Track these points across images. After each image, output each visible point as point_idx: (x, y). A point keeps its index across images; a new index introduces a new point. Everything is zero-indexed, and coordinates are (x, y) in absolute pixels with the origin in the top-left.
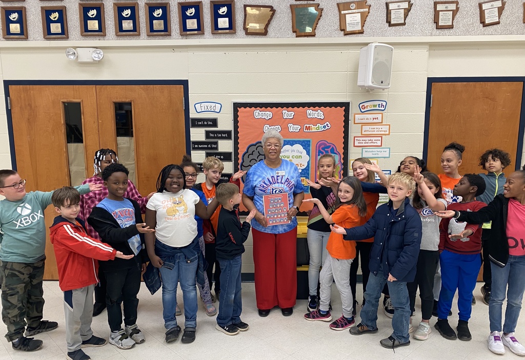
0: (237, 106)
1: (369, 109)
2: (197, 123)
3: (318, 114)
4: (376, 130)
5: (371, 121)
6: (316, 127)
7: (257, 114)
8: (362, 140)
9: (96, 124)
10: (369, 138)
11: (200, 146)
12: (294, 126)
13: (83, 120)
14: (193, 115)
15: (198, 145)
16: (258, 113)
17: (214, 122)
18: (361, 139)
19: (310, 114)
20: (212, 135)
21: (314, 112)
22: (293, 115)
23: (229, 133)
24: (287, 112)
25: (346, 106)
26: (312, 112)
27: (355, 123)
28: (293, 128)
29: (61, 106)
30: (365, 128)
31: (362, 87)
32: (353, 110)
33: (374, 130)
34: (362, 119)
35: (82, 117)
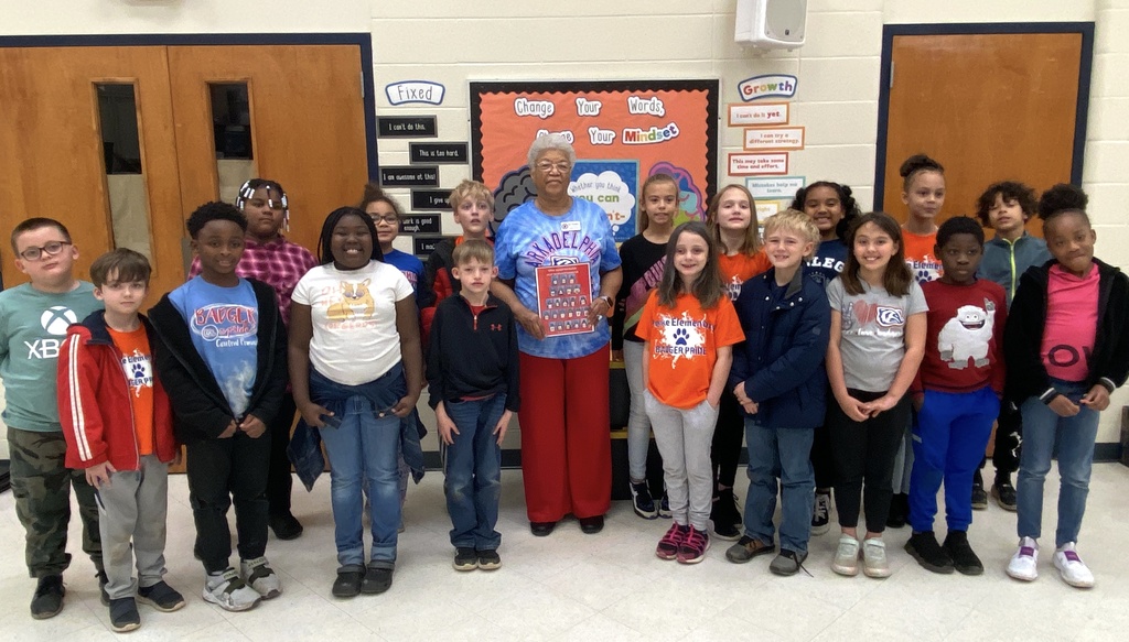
0: (478, 90)
1: (760, 93)
2: (392, 127)
3: (653, 105)
4: (774, 139)
5: (765, 120)
6: (647, 133)
7: (521, 106)
8: (747, 161)
9: (170, 129)
10: (761, 157)
11: (399, 178)
12: (602, 132)
13: (139, 124)
14: (383, 110)
15: (395, 175)
16: (523, 105)
17: (429, 125)
18: (744, 158)
19: (634, 107)
20: (424, 153)
21: (643, 101)
22: (598, 107)
23: (461, 148)
24: (586, 102)
25: (711, 87)
26: (639, 101)
27: (730, 125)
28: (600, 136)
29: (91, 92)
30: (752, 134)
31: (745, 44)
32: (726, 96)
33: (770, 139)
34: (746, 116)
35: (139, 116)
